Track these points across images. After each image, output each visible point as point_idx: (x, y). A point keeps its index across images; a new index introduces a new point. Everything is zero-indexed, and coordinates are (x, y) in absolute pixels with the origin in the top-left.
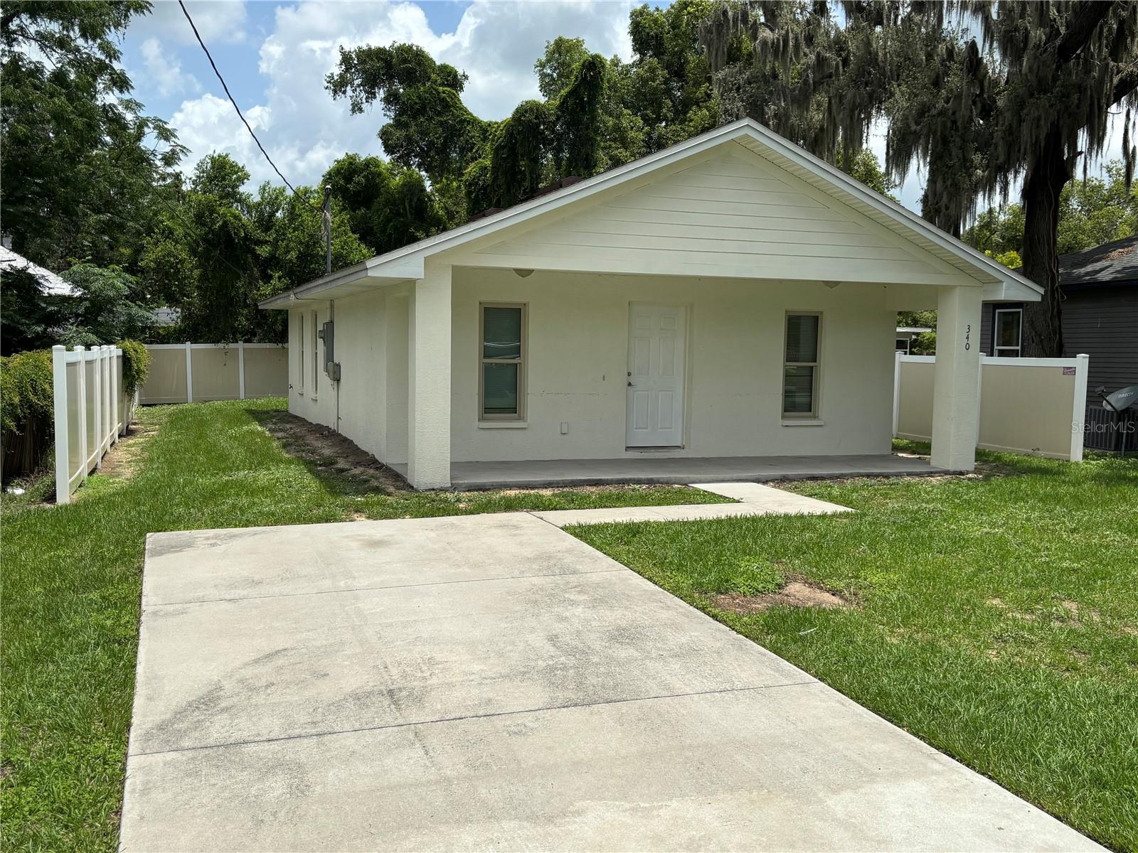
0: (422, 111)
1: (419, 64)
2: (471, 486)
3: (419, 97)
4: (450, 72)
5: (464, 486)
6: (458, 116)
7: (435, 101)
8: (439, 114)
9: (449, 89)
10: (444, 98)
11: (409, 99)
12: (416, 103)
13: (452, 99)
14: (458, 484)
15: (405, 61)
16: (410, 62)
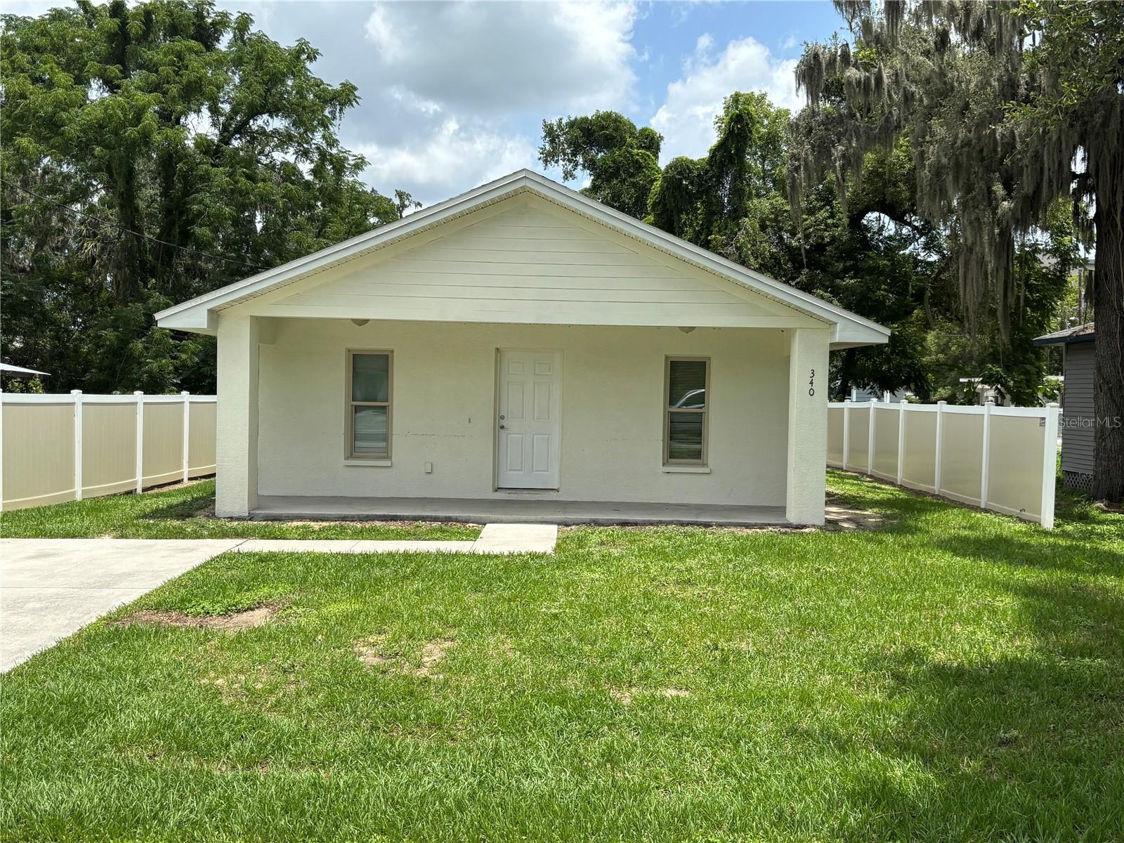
0: (615, 174)
1: (617, 129)
2: (267, 516)
3: (614, 162)
4: (648, 135)
5: (261, 516)
6: (649, 176)
7: (629, 164)
8: (632, 175)
9: (643, 151)
10: (637, 160)
11: (603, 164)
12: (610, 167)
13: (646, 160)
14: (256, 514)
15: (603, 128)
16: (607, 128)
